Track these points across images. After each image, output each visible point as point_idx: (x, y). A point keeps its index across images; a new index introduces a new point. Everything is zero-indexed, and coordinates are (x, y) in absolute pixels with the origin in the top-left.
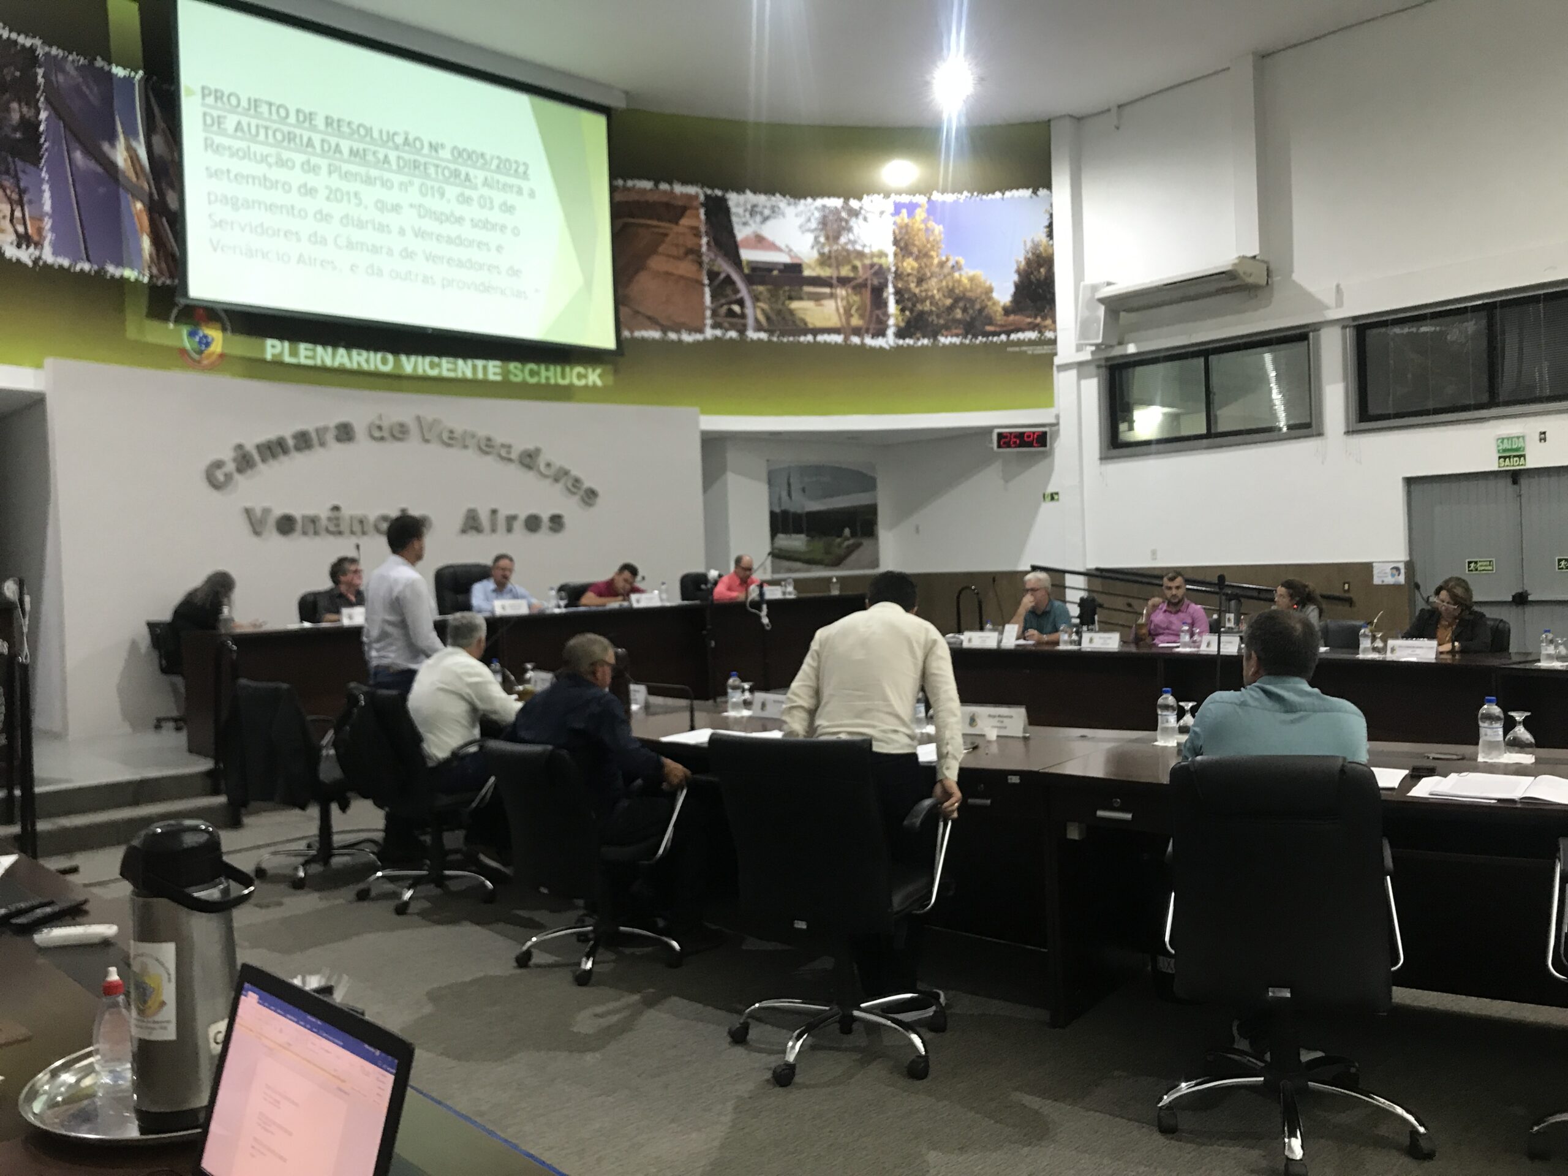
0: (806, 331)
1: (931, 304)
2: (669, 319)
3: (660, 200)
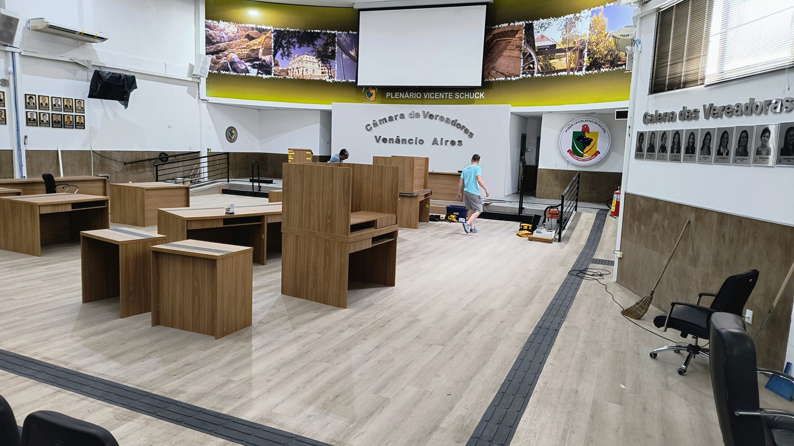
0: (554, 72)
1: (599, 54)
2: (508, 73)
3: (510, 30)
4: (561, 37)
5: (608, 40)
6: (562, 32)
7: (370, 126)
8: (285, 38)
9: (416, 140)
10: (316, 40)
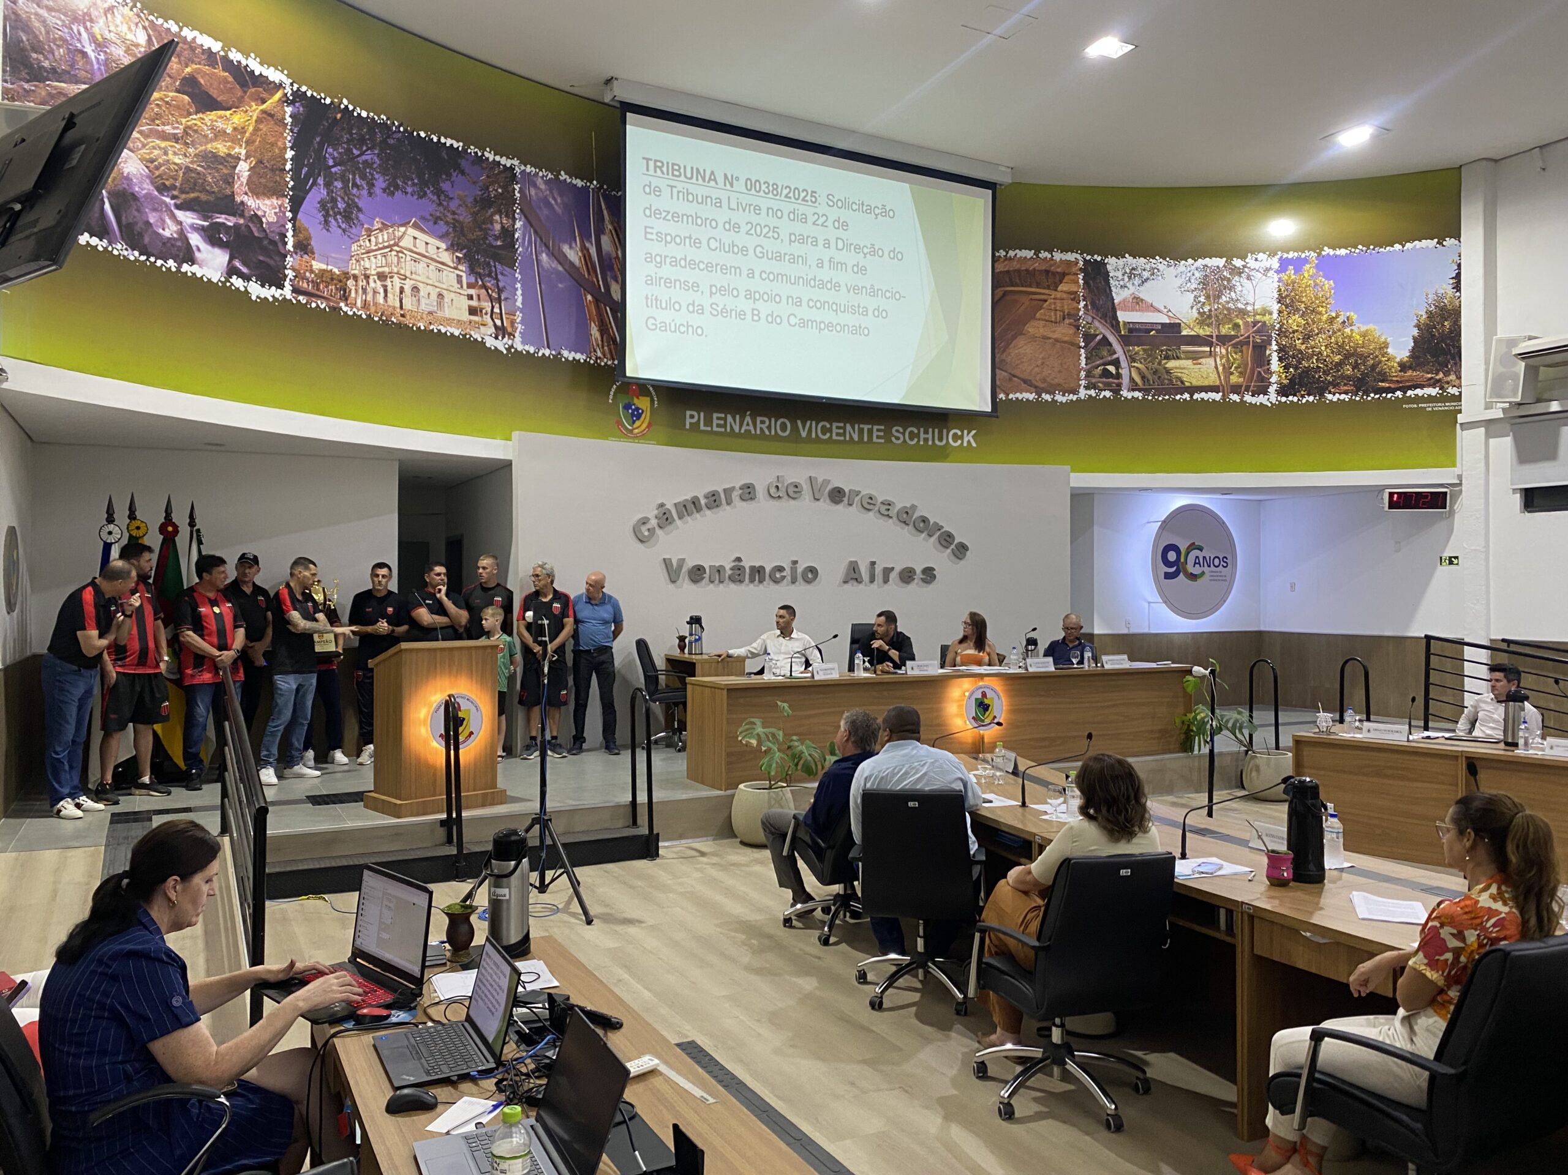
0: (1180, 390)
1: (1318, 360)
2: (1044, 380)
3: (1040, 268)
4: (1192, 307)
5: (1339, 330)
6: (1195, 297)
7: (649, 526)
8: (338, 139)
9: (794, 570)
10: (449, 175)
